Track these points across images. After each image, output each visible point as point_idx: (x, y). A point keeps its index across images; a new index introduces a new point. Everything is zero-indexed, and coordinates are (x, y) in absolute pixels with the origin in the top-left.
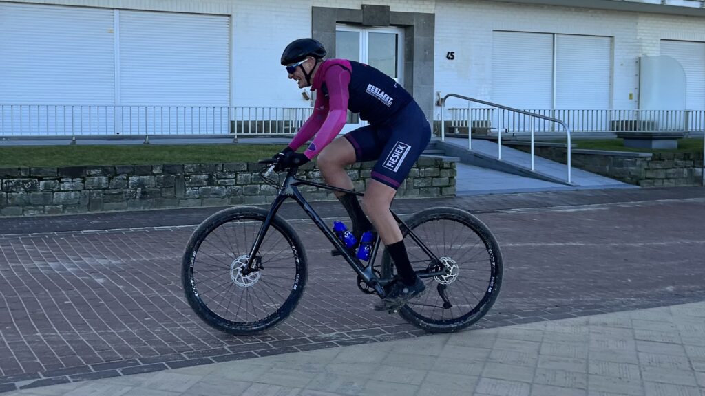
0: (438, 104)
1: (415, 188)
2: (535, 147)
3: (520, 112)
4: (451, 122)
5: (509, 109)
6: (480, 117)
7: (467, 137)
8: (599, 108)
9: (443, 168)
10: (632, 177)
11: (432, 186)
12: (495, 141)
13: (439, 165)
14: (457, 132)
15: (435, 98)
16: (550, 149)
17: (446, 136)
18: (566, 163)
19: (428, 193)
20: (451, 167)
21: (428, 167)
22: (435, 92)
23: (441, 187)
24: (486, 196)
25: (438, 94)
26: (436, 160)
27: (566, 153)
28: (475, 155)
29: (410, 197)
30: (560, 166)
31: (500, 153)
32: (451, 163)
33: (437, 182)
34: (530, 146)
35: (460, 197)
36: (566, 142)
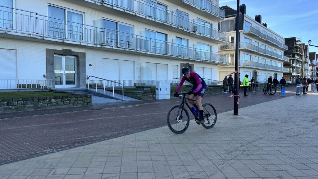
0: (87, 79)
1: (79, 103)
2: (114, 90)
3: (110, 81)
4: (91, 84)
5: (107, 80)
6: (99, 82)
7: (96, 88)
8: (131, 80)
9: (88, 97)
10: (139, 98)
11: (85, 103)
12: (104, 89)
13: (87, 96)
14: (93, 87)
15: (86, 77)
16: (118, 91)
17: (90, 88)
18: (122, 95)
19: (83, 105)
20: (90, 97)
21: (83, 97)
22: (86, 75)
23: (87, 103)
24: (100, 105)
25: (87, 76)
26: (86, 95)
27: (122, 92)
28: (98, 93)
29: (78, 106)
30: (121, 95)
31: (105, 92)
32: (90, 96)
33: (86, 101)
34: (113, 90)
35: (93, 105)
36: (122, 89)
